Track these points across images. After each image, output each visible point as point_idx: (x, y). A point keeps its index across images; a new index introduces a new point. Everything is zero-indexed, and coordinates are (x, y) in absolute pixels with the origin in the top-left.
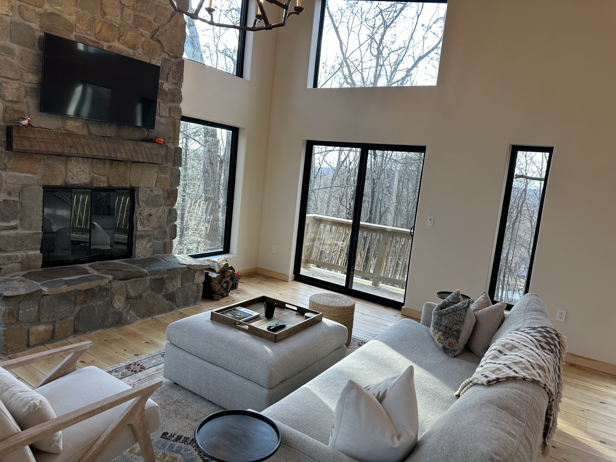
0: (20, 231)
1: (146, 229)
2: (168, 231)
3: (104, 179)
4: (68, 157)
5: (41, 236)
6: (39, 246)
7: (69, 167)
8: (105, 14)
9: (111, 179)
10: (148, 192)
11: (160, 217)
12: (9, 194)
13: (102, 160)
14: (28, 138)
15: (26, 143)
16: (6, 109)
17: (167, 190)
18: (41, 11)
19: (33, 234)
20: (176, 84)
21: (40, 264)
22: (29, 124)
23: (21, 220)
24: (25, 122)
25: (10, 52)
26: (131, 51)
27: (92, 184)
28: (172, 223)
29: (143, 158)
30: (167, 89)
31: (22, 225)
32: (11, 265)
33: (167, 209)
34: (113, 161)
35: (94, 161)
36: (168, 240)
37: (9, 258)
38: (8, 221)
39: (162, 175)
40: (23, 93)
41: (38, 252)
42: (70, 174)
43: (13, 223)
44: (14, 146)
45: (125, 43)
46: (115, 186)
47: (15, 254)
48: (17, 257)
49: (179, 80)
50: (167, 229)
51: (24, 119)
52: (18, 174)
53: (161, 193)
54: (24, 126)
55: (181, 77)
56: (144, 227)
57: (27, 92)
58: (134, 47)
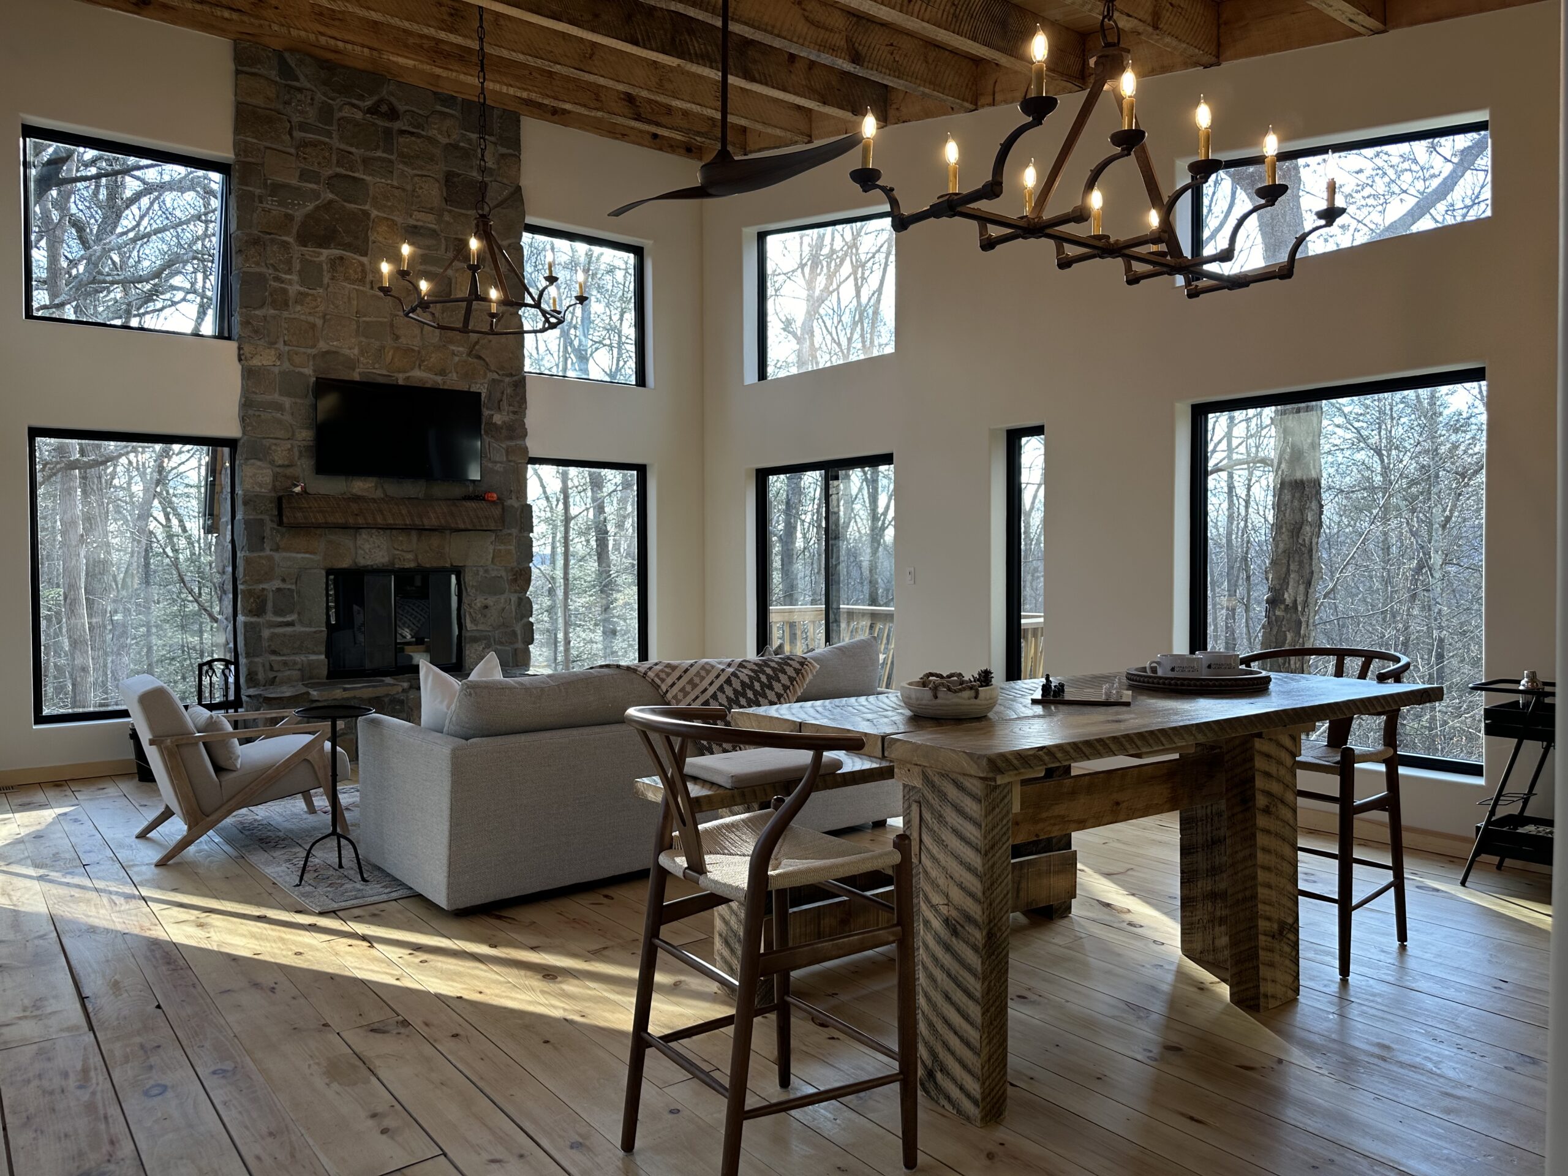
0: (299, 628)
1: (481, 627)
2: (519, 632)
3: (410, 556)
4: (357, 529)
5: (324, 635)
6: (323, 649)
7: (359, 543)
8: (397, 338)
9: (420, 557)
10: (481, 573)
11: (503, 609)
12: (284, 580)
13: (406, 529)
14: (301, 508)
15: (299, 515)
16: (276, 476)
17: (512, 569)
18: (314, 351)
19: (315, 632)
20: (515, 413)
21: (325, 672)
22: (304, 490)
23: (299, 614)
24: (298, 489)
25: (279, 408)
26: (439, 379)
27: (394, 564)
28: (525, 620)
29: (464, 523)
30: (499, 423)
31: (301, 621)
32: (289, 673)
33: (514, 598)
34: (421, 530)
35: (394, 532)
36: (520, 645)
37: (285, 663)
38: (284, 616)
39: (502, 547)
40: (297, 454)
41: (323, 657)
42: (360, 552)
43: (289, 619)
44: (285, 520)
45: (429, 369)
46: (428, 566)
47: (292, 658)
48: (295, 663)
49: (520, 407)
50: (518, 629)
51: (297, 486)
52: (294, 555)
53: (504, 574)
54: (297, 494)
55: (523, 400)
56: (476, 625)
57: (300, 452)
58: (442, 372)
